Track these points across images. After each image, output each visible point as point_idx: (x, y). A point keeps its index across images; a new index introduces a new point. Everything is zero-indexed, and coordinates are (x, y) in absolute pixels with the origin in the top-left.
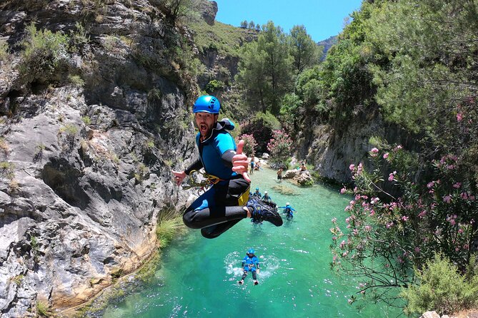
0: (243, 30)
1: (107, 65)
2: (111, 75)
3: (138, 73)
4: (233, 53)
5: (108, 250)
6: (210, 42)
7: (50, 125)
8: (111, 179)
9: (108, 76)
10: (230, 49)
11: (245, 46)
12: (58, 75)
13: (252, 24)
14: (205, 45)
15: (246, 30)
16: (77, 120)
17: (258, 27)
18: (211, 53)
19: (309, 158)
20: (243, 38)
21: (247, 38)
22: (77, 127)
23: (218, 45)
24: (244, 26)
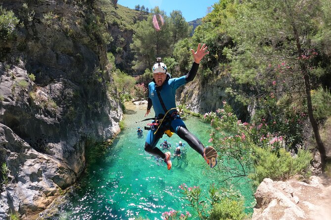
0: (136, 11)
1: (45, 36)
2: (48, 44)
3: (67, 42)
4: (129, 27)
5: (55, 170)
6: (113, 19)
7: (6, 82)
8: (51, 119)
9: (45, 45)
10: (127, 24)
11: (139, 23)
12: (9, 44)
13: (143, 7)
14: (110, 22)
15: (139, 12)
16: (25, 77)
17: (147, 10)
18: (113, 27)
19: (182, 100)
20: (136, 17)
21: (139, 18)
22: (26, 82)
23: (119, 22)
24: (138, 8)
